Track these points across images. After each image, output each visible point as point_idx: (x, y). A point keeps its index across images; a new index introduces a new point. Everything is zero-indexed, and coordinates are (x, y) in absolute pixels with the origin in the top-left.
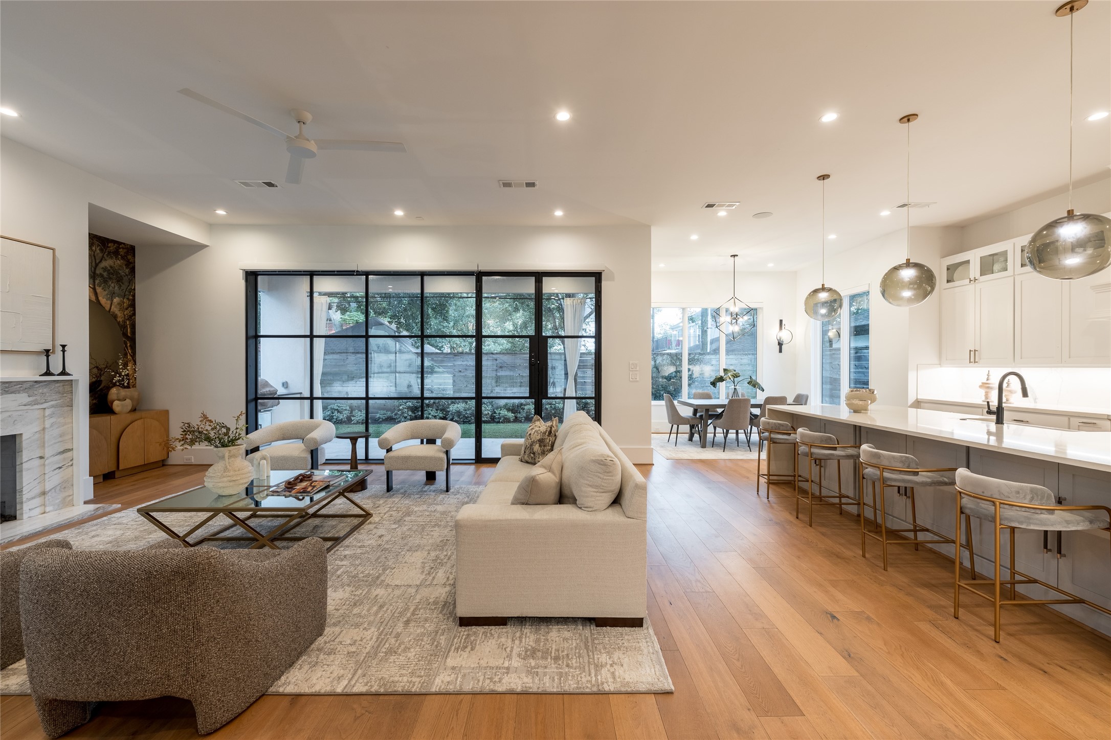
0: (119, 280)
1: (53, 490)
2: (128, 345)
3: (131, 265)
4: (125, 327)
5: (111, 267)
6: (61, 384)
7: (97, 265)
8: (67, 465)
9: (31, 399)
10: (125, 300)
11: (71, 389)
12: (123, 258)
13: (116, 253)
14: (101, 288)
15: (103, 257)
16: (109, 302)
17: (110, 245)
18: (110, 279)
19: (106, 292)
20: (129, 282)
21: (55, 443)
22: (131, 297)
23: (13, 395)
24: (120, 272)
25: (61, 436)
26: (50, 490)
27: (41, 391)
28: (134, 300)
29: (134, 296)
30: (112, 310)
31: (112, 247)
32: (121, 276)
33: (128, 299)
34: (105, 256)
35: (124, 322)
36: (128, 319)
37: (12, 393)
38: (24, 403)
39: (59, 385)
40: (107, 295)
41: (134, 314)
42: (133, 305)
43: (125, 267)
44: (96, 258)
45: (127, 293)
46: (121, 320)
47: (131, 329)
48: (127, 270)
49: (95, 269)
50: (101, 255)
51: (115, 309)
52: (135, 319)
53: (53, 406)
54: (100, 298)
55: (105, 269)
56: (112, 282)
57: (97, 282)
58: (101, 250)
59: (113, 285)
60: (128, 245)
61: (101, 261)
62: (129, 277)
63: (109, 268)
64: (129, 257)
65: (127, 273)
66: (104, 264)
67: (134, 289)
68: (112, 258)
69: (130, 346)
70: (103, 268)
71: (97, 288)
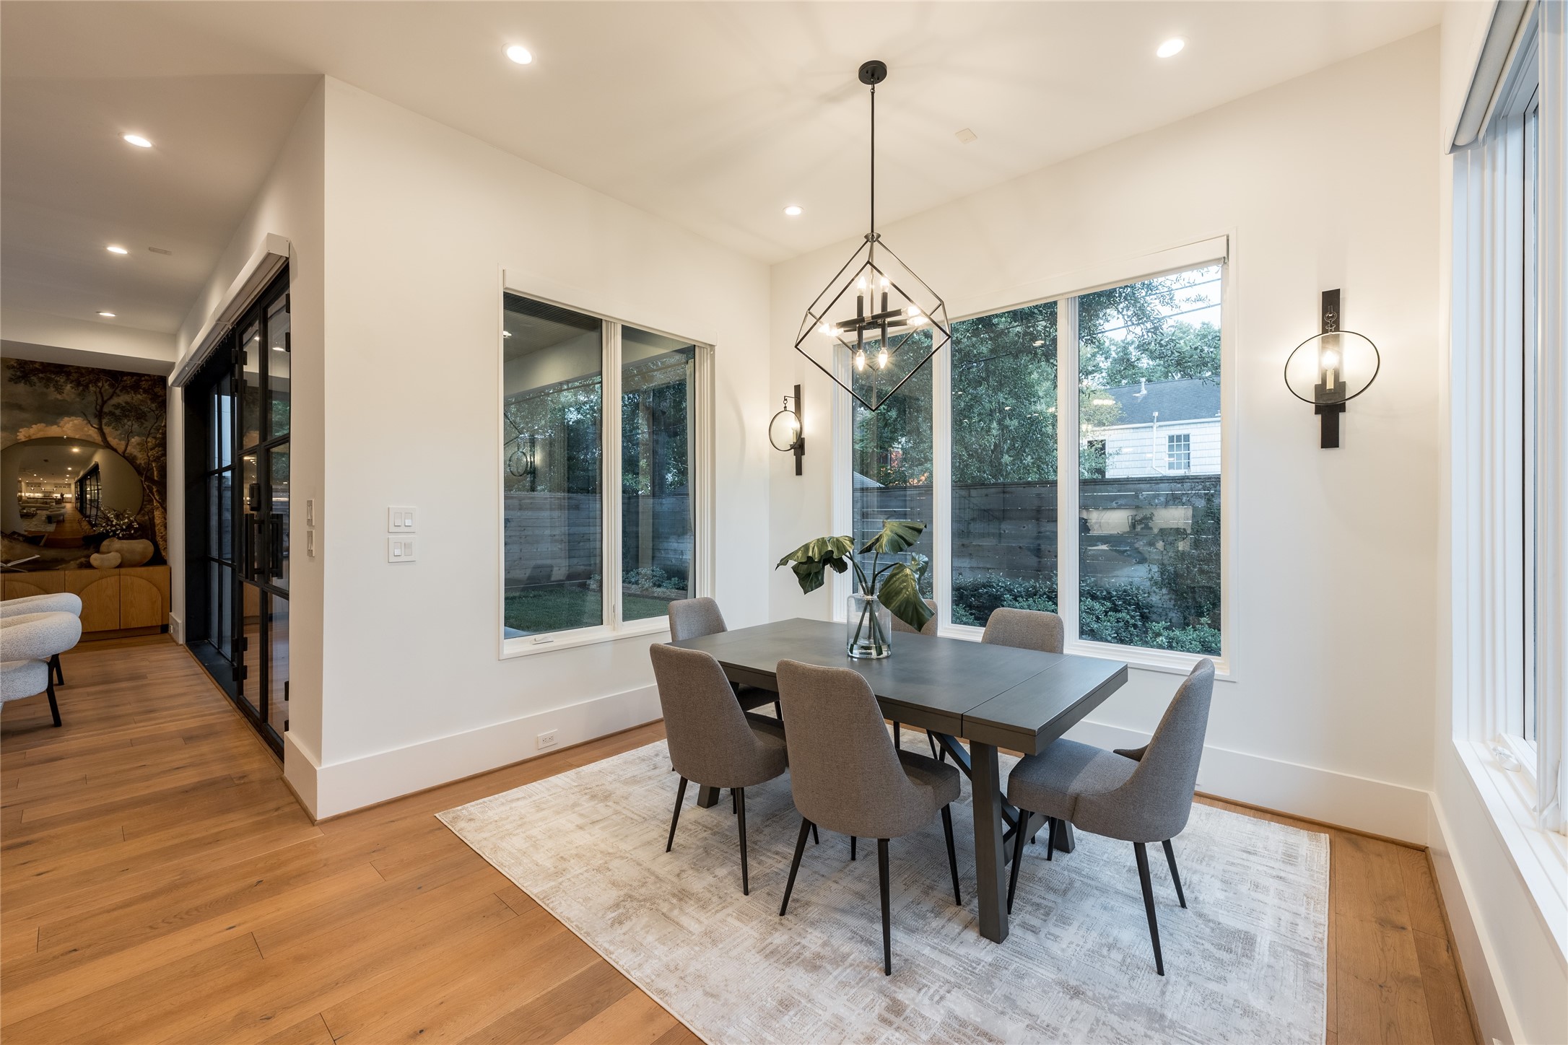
0: (141, 417)
2: (155, 490)
3: (161, 398)
4: (149, 469)
5: (127, 403)
7: (104, 402)
10: (149, 440)
12: (145, 391)
13: (135, 388)
14: (111, 427)
15: (114, 392)
16: (123, 443)
17: (125, 378)
18: (126, 416)
19: (119, 432)
20: (157, 419)
22: (159, 436)
24: (142, 407)
28: (164, 438)
29: (164, 434)
30: (128, 451)
31: (128, 380)
32: (144, 412)
33: (154, 438)
34: (118, 391)
35: (149, 464)
36: (155, 461)
40: (121, 434)
41: (165, 455)
42: (162, 445)
43: (149, 402)
44: (104, 395)
45: (152, 431)
46: (143, 462)
47: (159, 471)
48: (153, 405)
49: (102, 407)
50: (111, 391)
51: (133, 450)
52: (166, 460)
54: (110, 439)
55: (117, 406)
56: (129, 420)
57: (104, 421)
58: (112, 386)
59: (130, 423)
60: (155, 376)
61: (111, 397)
62: (156, 412)
63: (124, 405)
64: (157, 390)
65: (154, 409)
66: (115, 400)
67: (165, 426)
68: (128, 393)
69: (158, 491)
70: (113, 405)
71: (104, 427)
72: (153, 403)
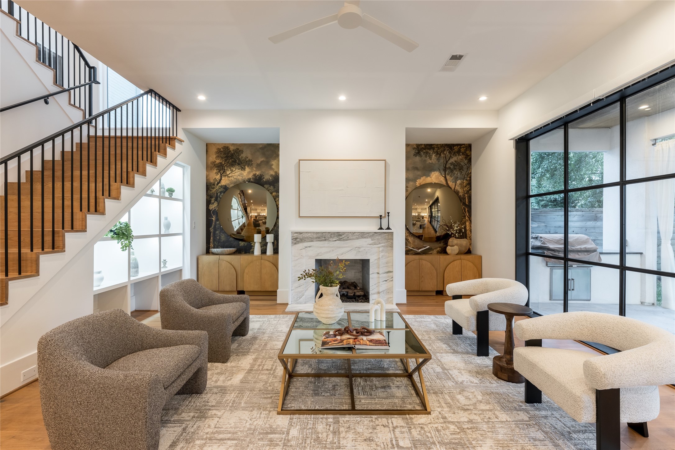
0: (461, 169)
1: (383, 292)
2: (466, 210)
3: (469, 157)
4: (464, 198)
5: (455, 161)
6: (387, 234)
7: (447, 162)
8: (390, 280)
9: (373, 241)
10: (464, 181)
11: (392, 237)
12: (463, 154)
13: (459, 152)
14: (449, 176)
15: (451, 156)
16: (454, 184)
17: (455, 147)
18: (455, 169)
19: (453, 178)
20: (468, 169)
21: (384, 267)
22: (468, 179)
23: (365, 239)
24: (461, 163)
25: (386, 263)
26: (381, 292)
27: (377, 237)
28: (470, 180)
29: (470, 177)
30: (456, 189)
31: (456, 149)
32: (462, 166)
33: (466, 180)
34: (452, 155)
35: (464, 195)
36: (466, 193)
37: (365, 238)
38: (370, 243)
39: (386, 235)
40: (453, 179)
41: (471, 190)
42: (470, 184)
43: (464, 159)
44: (447, 158)
45: (466, 176)
46: (462, 194)
47: (468, 199)
48: (466, 161)
49: (446, 165)
50: (449, 155)
51: (458, 188)
52: (471, 192)
53: (383, 246)
54: (449, 182)
55: (452, 164)
56: (456, 171)
57: (447, 172)
58: (450, 152)
59: (456, 173)
60: (466, 144)
61: (449, 159)
62: (467, 165)
63: (454, 162)
64: (468, 152)
65: (466, 163)
66: (452, 160)
67: (471, 173)
68: (456, 155)
69: (468, 211)
70: (450, 163)
71: (447, 176)
72: (466, 160)
